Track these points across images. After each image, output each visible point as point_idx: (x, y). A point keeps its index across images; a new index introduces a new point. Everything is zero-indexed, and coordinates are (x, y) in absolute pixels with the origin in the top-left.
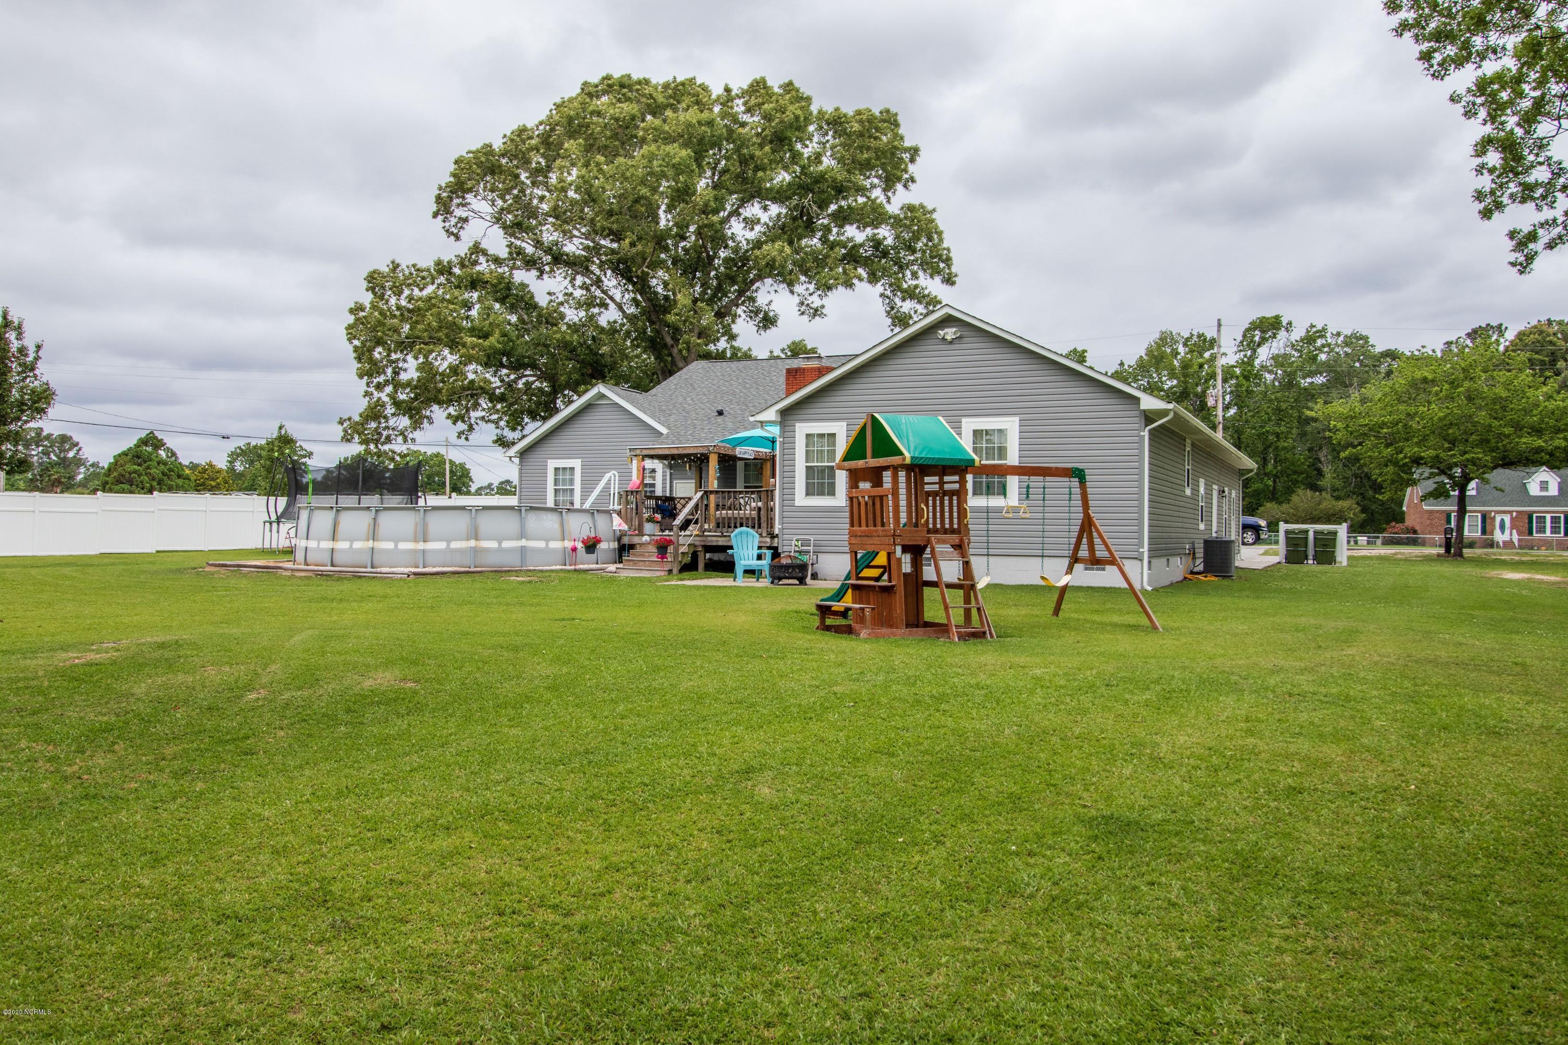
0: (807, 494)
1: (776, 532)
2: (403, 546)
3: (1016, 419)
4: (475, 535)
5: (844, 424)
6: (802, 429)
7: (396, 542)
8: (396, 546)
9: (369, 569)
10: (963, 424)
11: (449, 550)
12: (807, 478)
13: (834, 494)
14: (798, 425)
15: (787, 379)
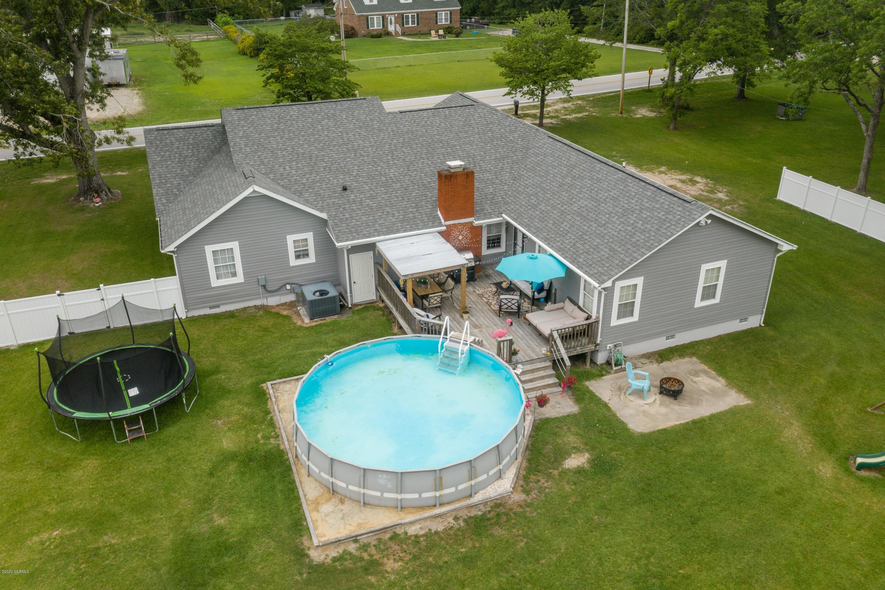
0: (618, 318)
1: (598, 342)
2: (492, 472)
3: (726, 261)
4: (517, 440)
5: (643, 278)
6: (619, 285)
8: (488, 475)
9: (474, 498)
10: (702, 268)
12: (618, 310)
13: (632, 315)
14: (617, 283)
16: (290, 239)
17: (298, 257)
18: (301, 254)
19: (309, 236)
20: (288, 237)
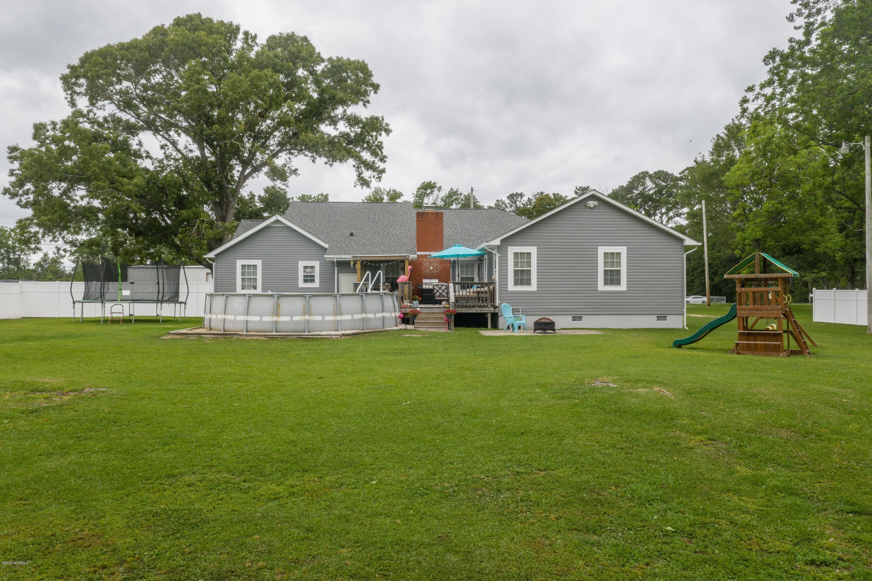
0: (515, 284)
1: (497, 304)
2: (327, 318)
3: (625, 248)
4: (364, 310)
5: (536, 248)
6: (512, 250)
7: (323, 316)
8: (323, 318)
9: (307, 333)
10: (599, 250)
11: (353, 320)
12: (515, 276)
13: (530, 284)
14: (509, 248)
15: (417, 218)
16: (302, 264)
17: (306, 281)
18: (310, 279)
19: (316, 264)
20: (300, 262)
